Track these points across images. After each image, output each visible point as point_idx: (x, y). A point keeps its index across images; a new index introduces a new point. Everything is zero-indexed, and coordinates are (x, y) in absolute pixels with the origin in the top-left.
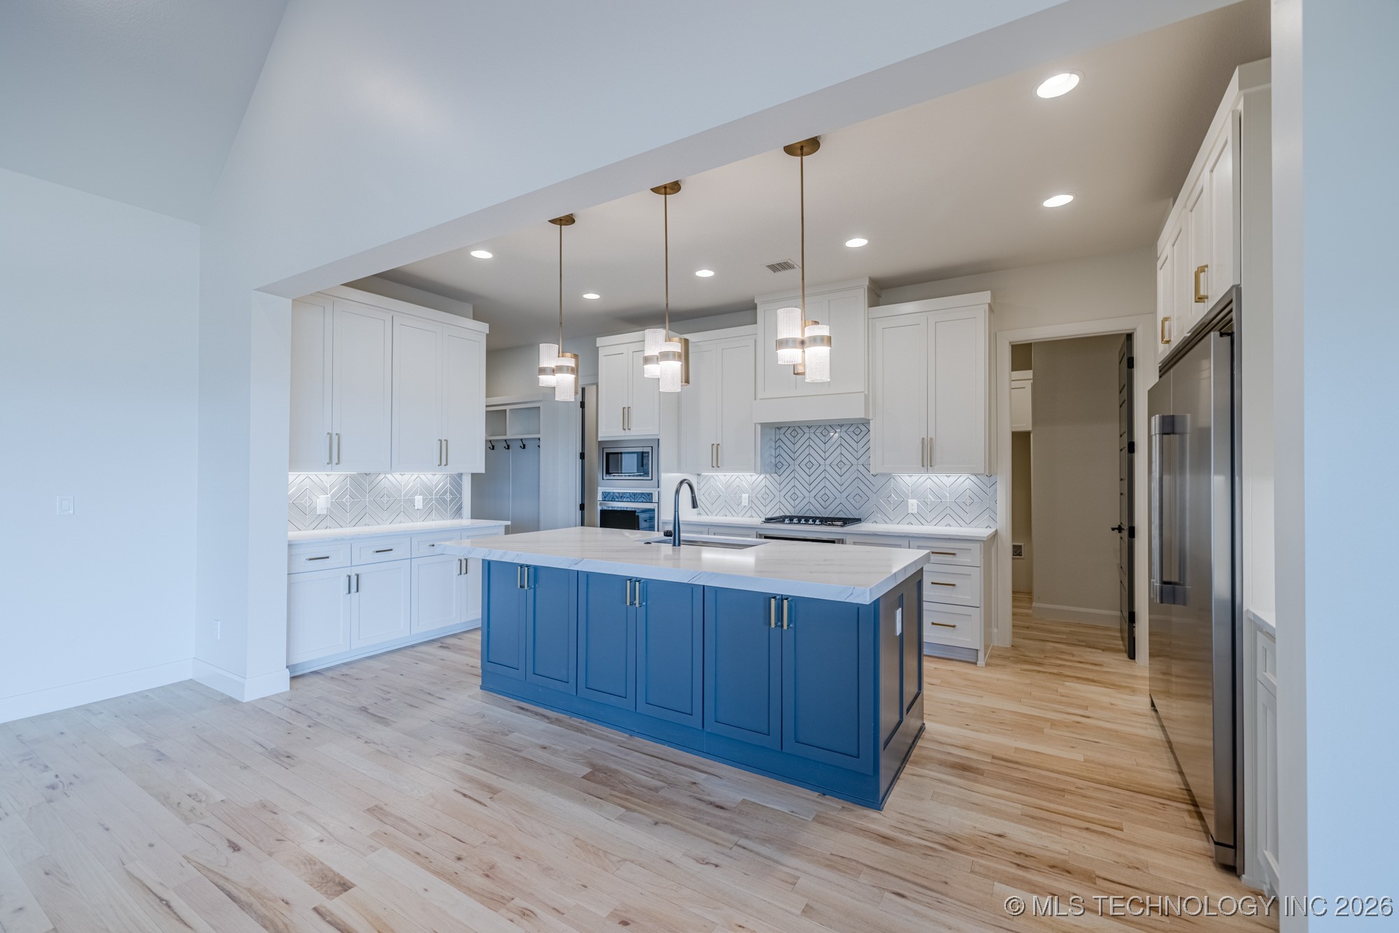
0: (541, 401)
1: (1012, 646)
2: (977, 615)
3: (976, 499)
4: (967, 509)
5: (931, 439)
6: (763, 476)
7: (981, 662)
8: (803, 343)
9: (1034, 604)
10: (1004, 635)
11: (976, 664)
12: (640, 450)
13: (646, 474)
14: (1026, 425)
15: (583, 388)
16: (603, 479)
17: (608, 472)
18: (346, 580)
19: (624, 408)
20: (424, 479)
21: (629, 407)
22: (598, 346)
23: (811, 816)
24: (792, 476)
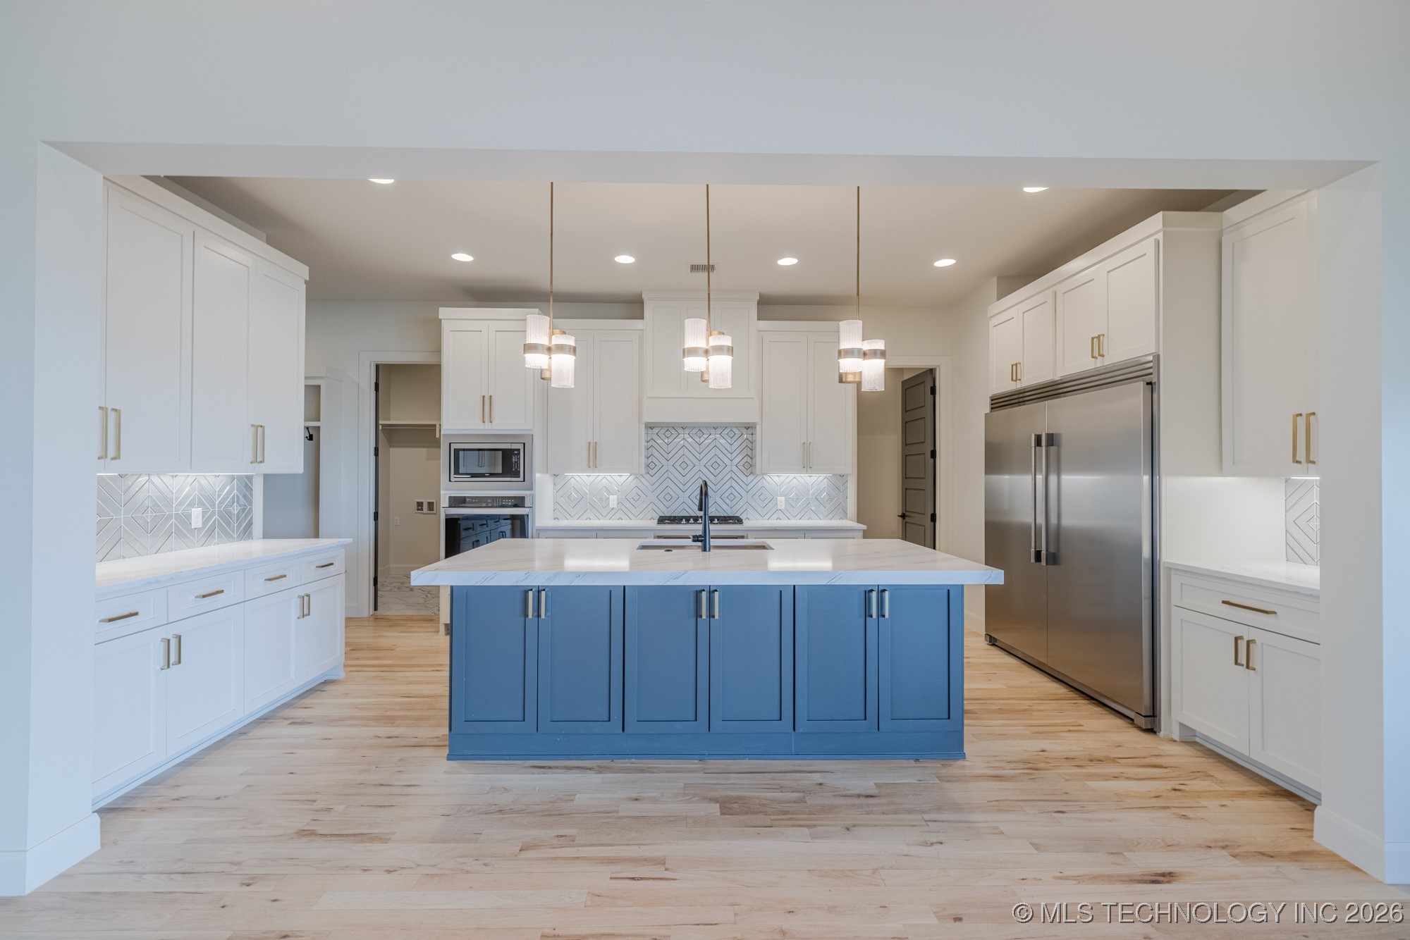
0: (322, 378)
4: (825, 504)
5: (809, 443)
6: (634, 477)
12: (508, 446)
13: (515, 475)
15: (377, 367)
16: (450, 481)
17: (457, 472)
18: (163, 646)
19: (484, 396)
20: (203, 482)
21: (491, 396)
22: (440, 317)
23: (936, 779)
24: (666, 476)
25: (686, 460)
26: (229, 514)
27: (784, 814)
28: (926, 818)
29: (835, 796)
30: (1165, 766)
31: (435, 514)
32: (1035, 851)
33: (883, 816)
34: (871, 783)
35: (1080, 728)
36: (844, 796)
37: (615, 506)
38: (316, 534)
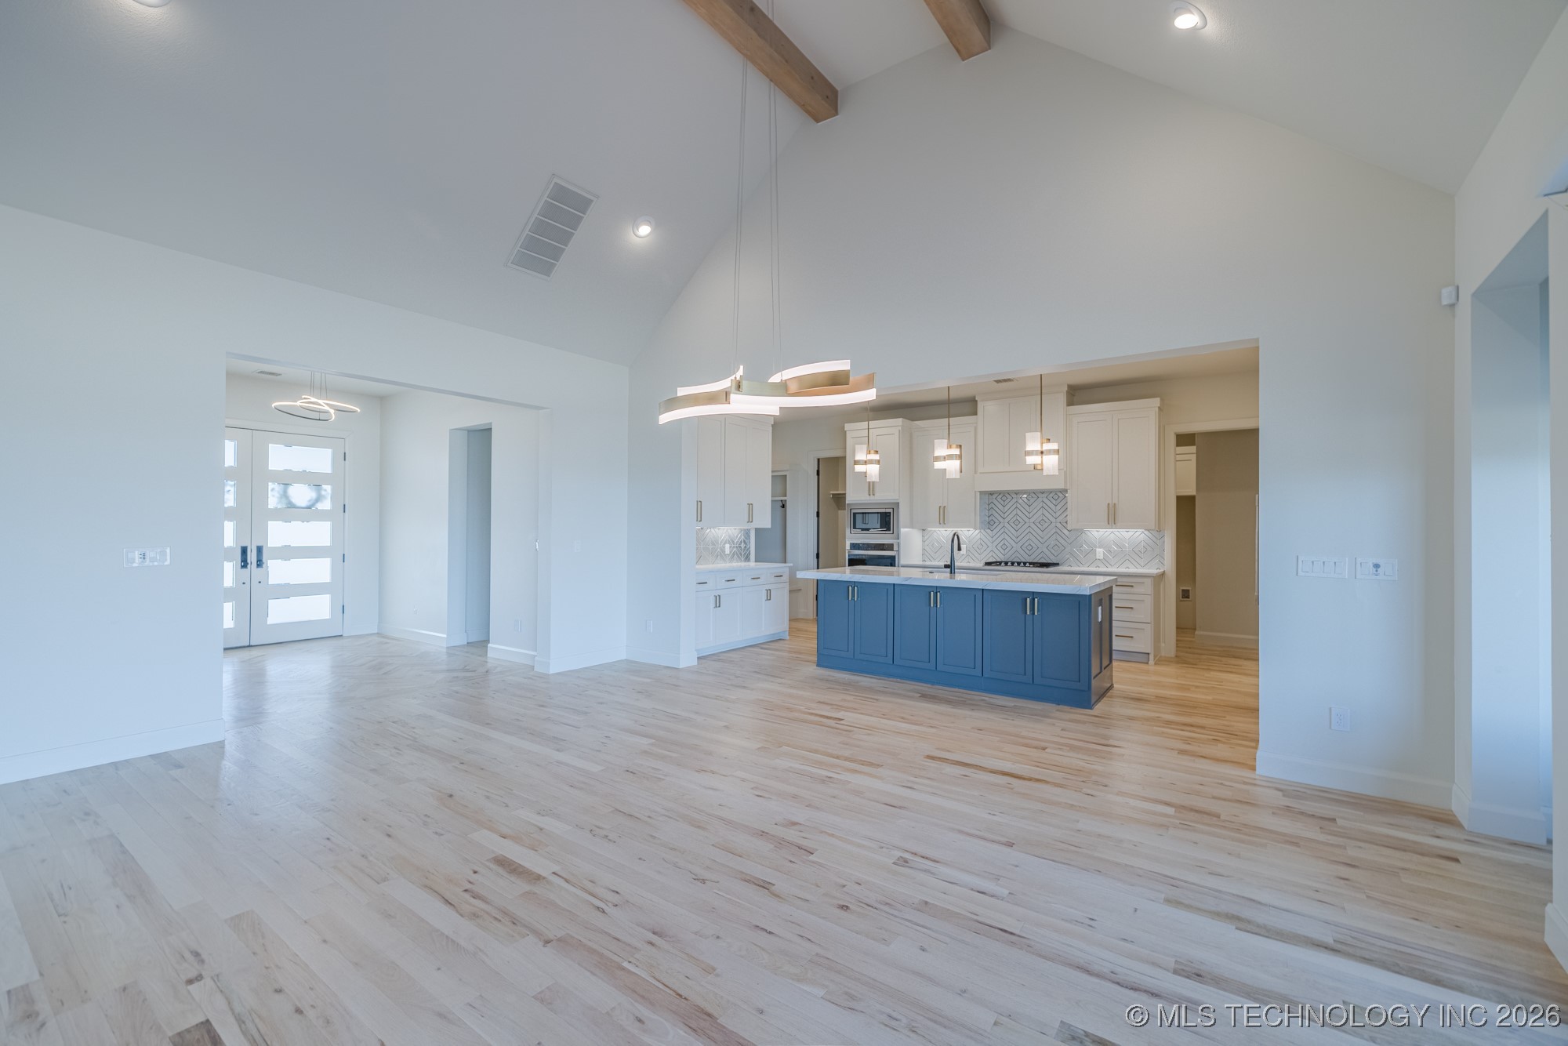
0: (787, 470)
1: (1176, 656)
2: (1149, 629)
3: (1149, 548)
4: (1142, 556)
5: (1115, 504)
6: (977, 531)
7: (1151, 662)
8: (1042, 453)
9: (1196, 632)
10: (1169, 646)
11: (1148, 663)
12: (883, 511)
13: (889, 529)
14: (1191, 491)
15: (818, 460)
16: (851, 532)
17: (854, 528)
18: (714, 598)
20: (730, 532)
22: (845, 429)
24: (1002, 531)
26: (740, 547)
38: (785, 562)
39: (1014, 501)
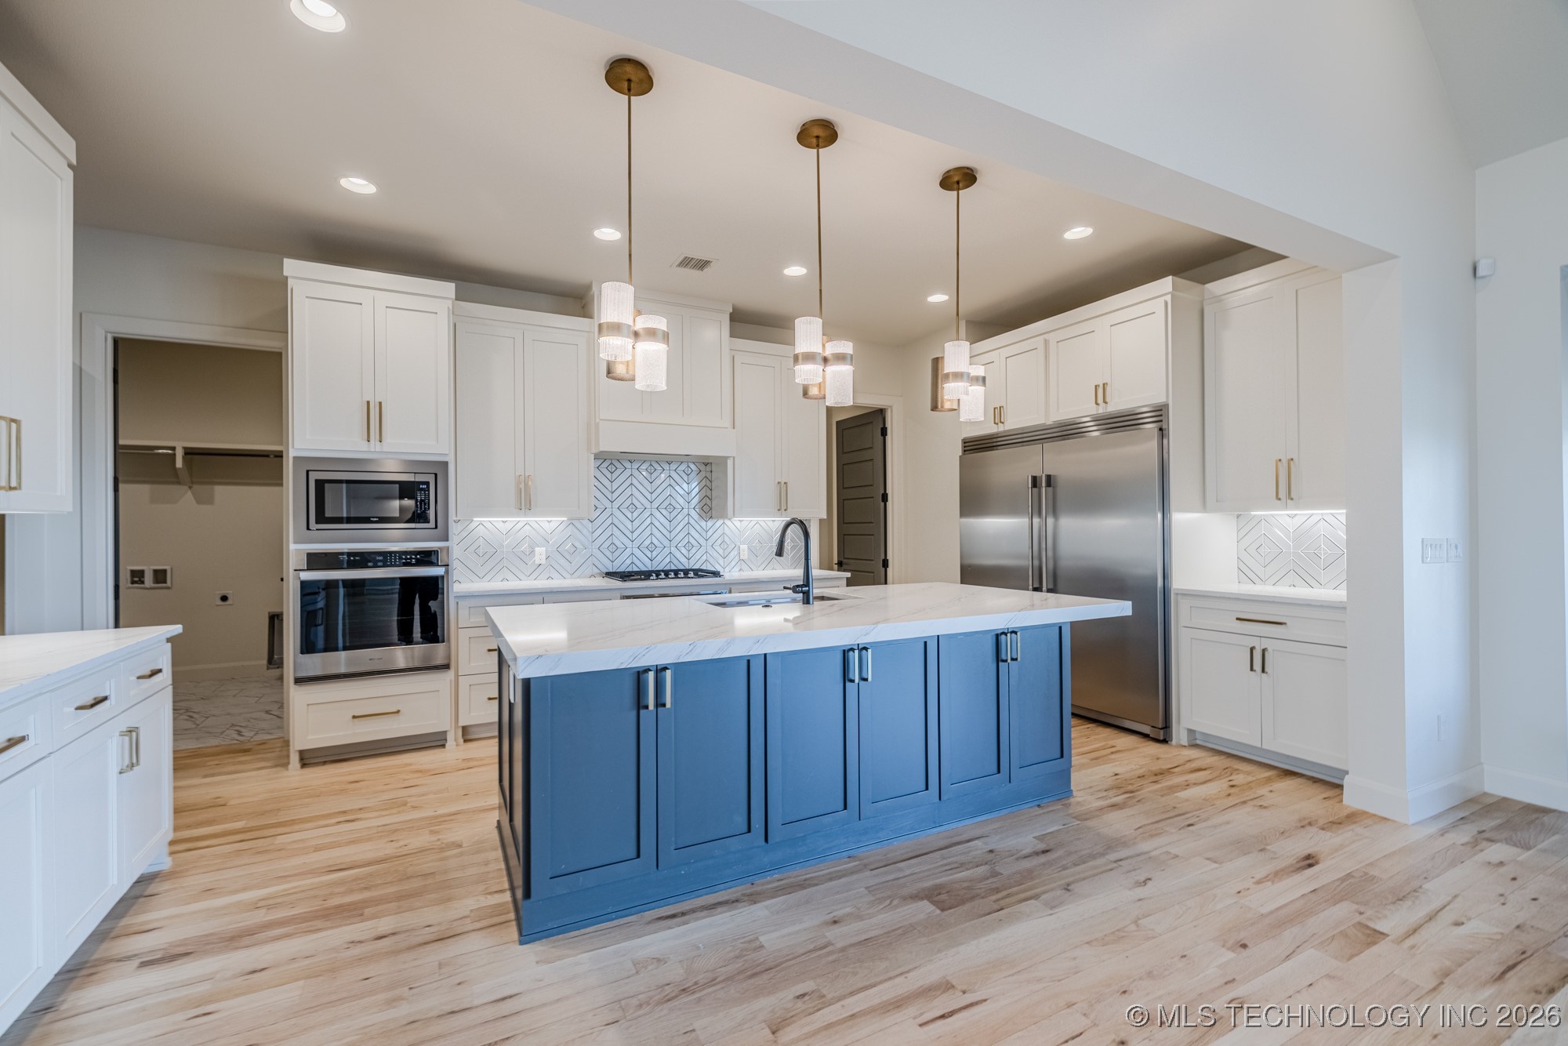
5: (786, 483)
12: (408, 477)
13: (424, 521)
15: (116, 342)
16: (308, 529)
17: (321, 518)
19: (368, 403)
21: (380, 403)
22: (285, 274)
23: (1074, 820)
24: (609, 521)
25: (635, 502)
27: (997, 892)
28: (1113, 859)
29: (1017, 859)
30: (1203, 768)
31: (168, 588)
32: (1216, 865)
33: (1077, 869)
34: (1030, 838)
35: (1113, 750)
36: (1025, 857)
37: (543, 561)
39: (628, 473)
